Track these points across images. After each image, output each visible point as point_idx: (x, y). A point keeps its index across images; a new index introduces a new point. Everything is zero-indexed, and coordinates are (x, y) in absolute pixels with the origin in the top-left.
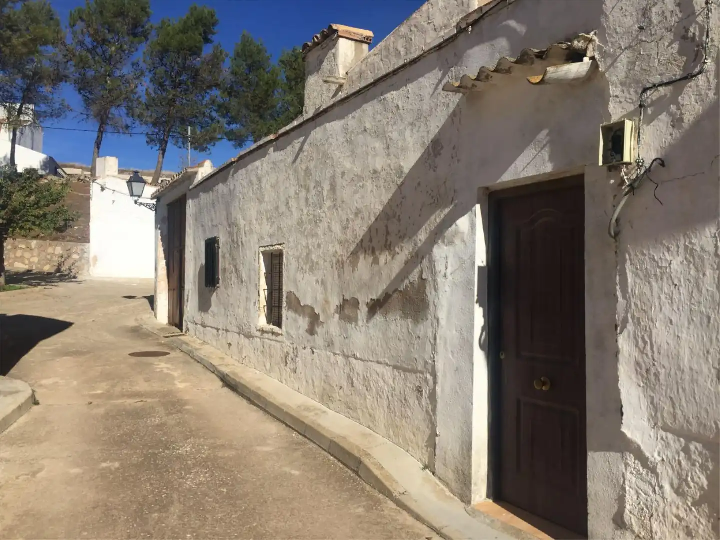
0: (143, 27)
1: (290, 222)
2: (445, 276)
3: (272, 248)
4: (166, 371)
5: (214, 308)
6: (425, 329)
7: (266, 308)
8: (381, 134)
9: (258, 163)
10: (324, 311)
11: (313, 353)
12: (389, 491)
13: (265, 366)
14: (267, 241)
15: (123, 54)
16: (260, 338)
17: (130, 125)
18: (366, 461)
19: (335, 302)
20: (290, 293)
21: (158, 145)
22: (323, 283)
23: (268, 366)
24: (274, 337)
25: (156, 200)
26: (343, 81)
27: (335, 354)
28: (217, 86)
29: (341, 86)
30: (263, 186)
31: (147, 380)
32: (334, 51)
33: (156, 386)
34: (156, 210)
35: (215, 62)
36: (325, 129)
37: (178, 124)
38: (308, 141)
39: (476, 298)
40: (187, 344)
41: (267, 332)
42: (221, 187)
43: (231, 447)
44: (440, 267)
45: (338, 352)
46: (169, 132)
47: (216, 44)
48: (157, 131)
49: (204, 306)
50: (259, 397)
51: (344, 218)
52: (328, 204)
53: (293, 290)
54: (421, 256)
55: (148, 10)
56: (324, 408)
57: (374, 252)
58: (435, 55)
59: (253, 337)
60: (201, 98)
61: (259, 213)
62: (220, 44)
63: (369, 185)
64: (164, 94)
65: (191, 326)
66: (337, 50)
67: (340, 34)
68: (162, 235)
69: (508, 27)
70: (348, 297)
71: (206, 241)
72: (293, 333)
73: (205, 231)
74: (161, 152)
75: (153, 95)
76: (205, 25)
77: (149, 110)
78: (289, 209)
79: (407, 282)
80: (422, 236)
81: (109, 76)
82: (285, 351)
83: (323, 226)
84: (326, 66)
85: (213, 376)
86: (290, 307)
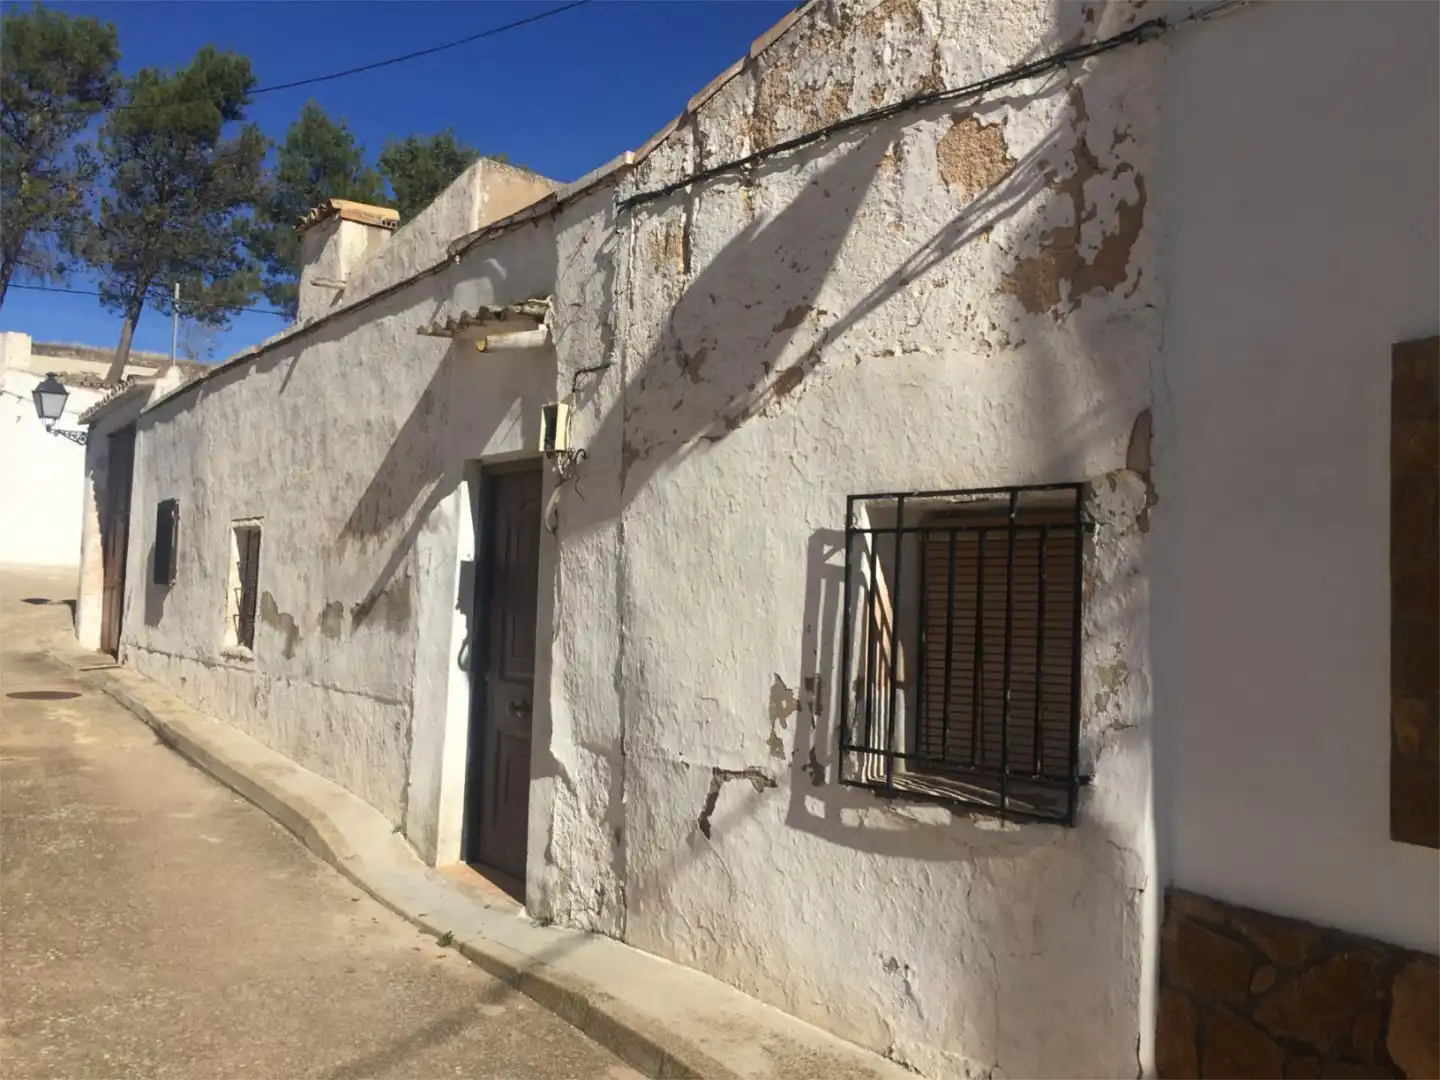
0: (103, 80)
1: (271, 484)
2: (428, 572)
3: (247, 523)
4: (64, 719)
5: (165, 621)
6: (404, 645)
7: (237, 618)
8: (377, 373)
9: (234, 387)
10: (304, 621)
11: (289, 685)
12: (333, 855)
13: (229, 711)
14: (243, 512)
15: (57, 130)
16: (225, 667)
17: (66, 265)
18: (316, 823)
19: (318, 608)
20: (265, 594)
21: (124, 307)
22: (306, 579)
23: (233, 712)
24: (240, 664)
25: (88, 426)
26: (343, 285)
27: (314, 685)
28: (251, 201)
29: (342, 291)
30: (240, 423)
31: (27, 732)
32: (335, 237)
33: (40, 740)
34: (87, 443)
35: (245, 159)
36: (318, 350)
37: (165, 268)
38: (297, 366)
39: (456, 602)
40: (116, 680)
41: (234, 657)
42: (184, 417)
43: (131, 813)
44: (423, 561)
45: (316, 683)
46: (146, 284)
47: (249, 122)
48: (121, 279)
49: (153, 616)
50: (203, 754)
51: (334, 485)
52: (317, 462)
53: (270, 590)
54: (407, 544)
55: (113, 49)
56: (297, 766)
57: (362, 536)
58: (429, 280)
59: (214, 665)
60: (214, 220)
61: (234, 465)
62: (255, 124)
63: (362, 440)
64: (139, 211)
65: (131, 651)
66: (339, 236)
67: (343, 215)
68: (96, 488)
69: (490, 264)
70: (331, 601)
71: (159, 505)
72: (267, 657)
73: (160, 488)
74: (130, 322)
75: (116, 210)
76: (226, 87)
77: (105, 238)
78: (271, 463)
79: (392, 579)
80: (410, 519)
81: (27, 169)
82: (256, 684)
83: (310, 494)
84: (326, 255)
85: (146, 729)
86: (264, 617)
